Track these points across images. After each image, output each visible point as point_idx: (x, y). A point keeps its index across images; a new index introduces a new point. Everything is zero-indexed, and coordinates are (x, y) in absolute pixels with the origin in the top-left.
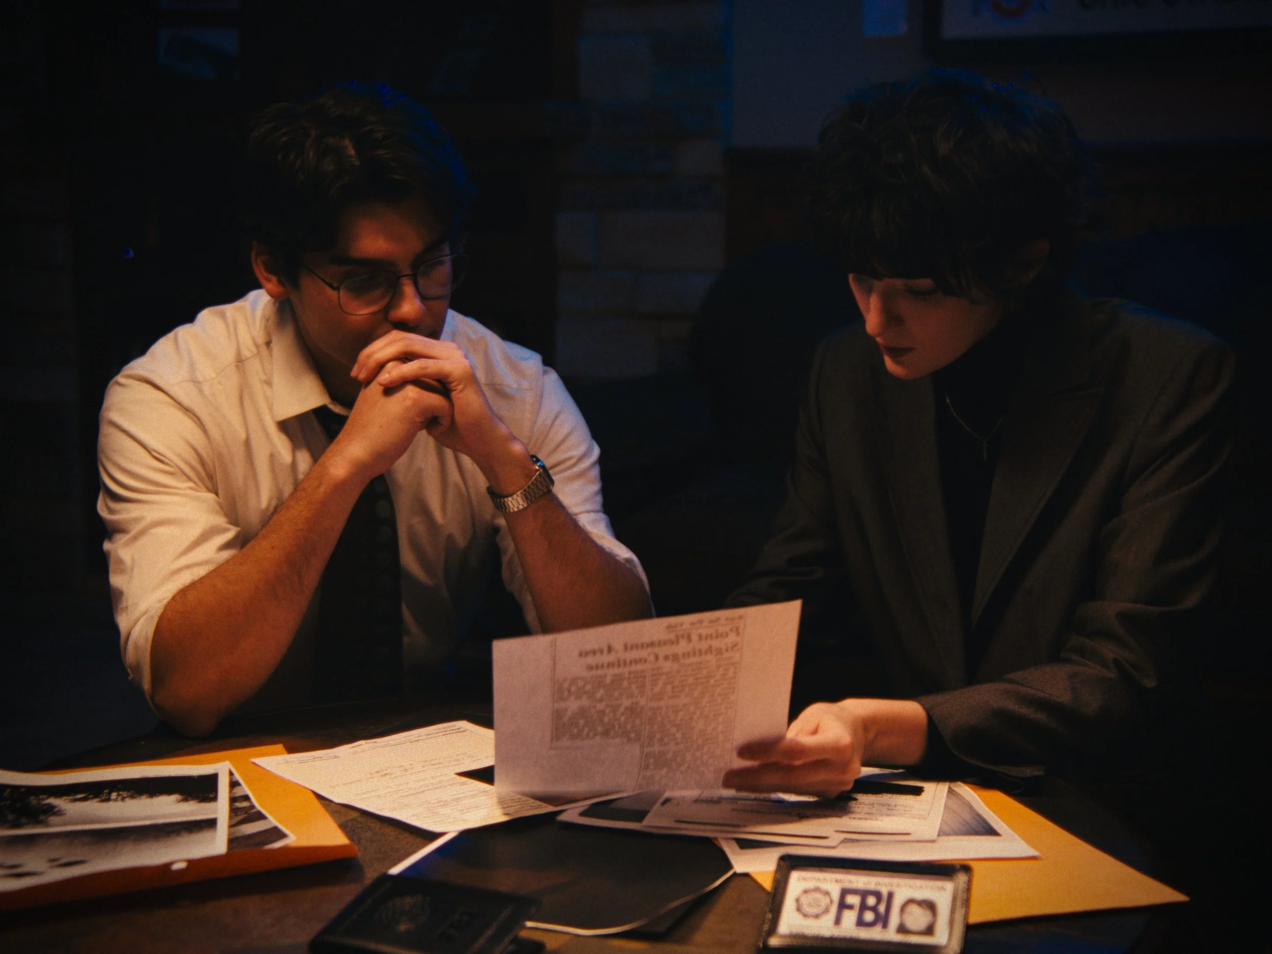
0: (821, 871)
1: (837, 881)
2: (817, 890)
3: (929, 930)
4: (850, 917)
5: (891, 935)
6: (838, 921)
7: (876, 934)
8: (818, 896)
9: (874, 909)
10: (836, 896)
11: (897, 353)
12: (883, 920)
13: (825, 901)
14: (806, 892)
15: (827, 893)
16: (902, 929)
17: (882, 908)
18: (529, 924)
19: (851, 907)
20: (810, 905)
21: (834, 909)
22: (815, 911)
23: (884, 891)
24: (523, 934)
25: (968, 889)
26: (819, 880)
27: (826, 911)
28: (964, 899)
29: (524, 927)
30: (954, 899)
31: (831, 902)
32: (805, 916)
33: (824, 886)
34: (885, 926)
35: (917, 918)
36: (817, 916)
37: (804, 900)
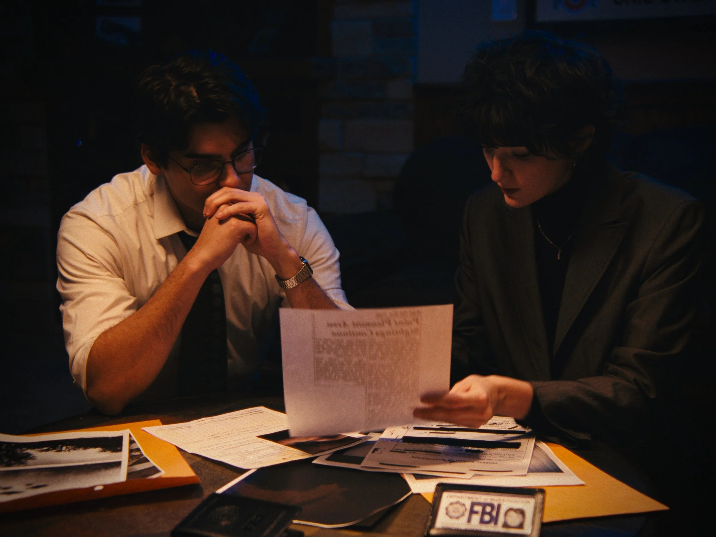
0: (460, 492)
1: (469, 498)
2: (458, 503)
3: (521, 526)
4: (476, 518)
5: (499, 528)
6: (469, 520)
7: (490, 528)
8: (458, 506)
9: (490, 514)
10: (468, 506)
11: (511, 192)
12: (494, 520)
13: (462, 509)
14: (451, 504)
15: (463, 505)
16: (505, 525)
17: (494, 513)
18: (295, 521)
19: (477, 513)
20: (454, 511)
21: (467, 514)
22: (457, 515)
23: (496, 504)
24: (292, 527)
25: (543, 503)
26: (459, 497)
27: (463, 515)
28: (541, 508)
29: (292, 523)
30: (535, 508)
31: (466, 509)
32: (451, 517)
33: (462, 501)
34: (496, 523)
35: (514, 519)
36: (457, 518)
37: (451, 509)
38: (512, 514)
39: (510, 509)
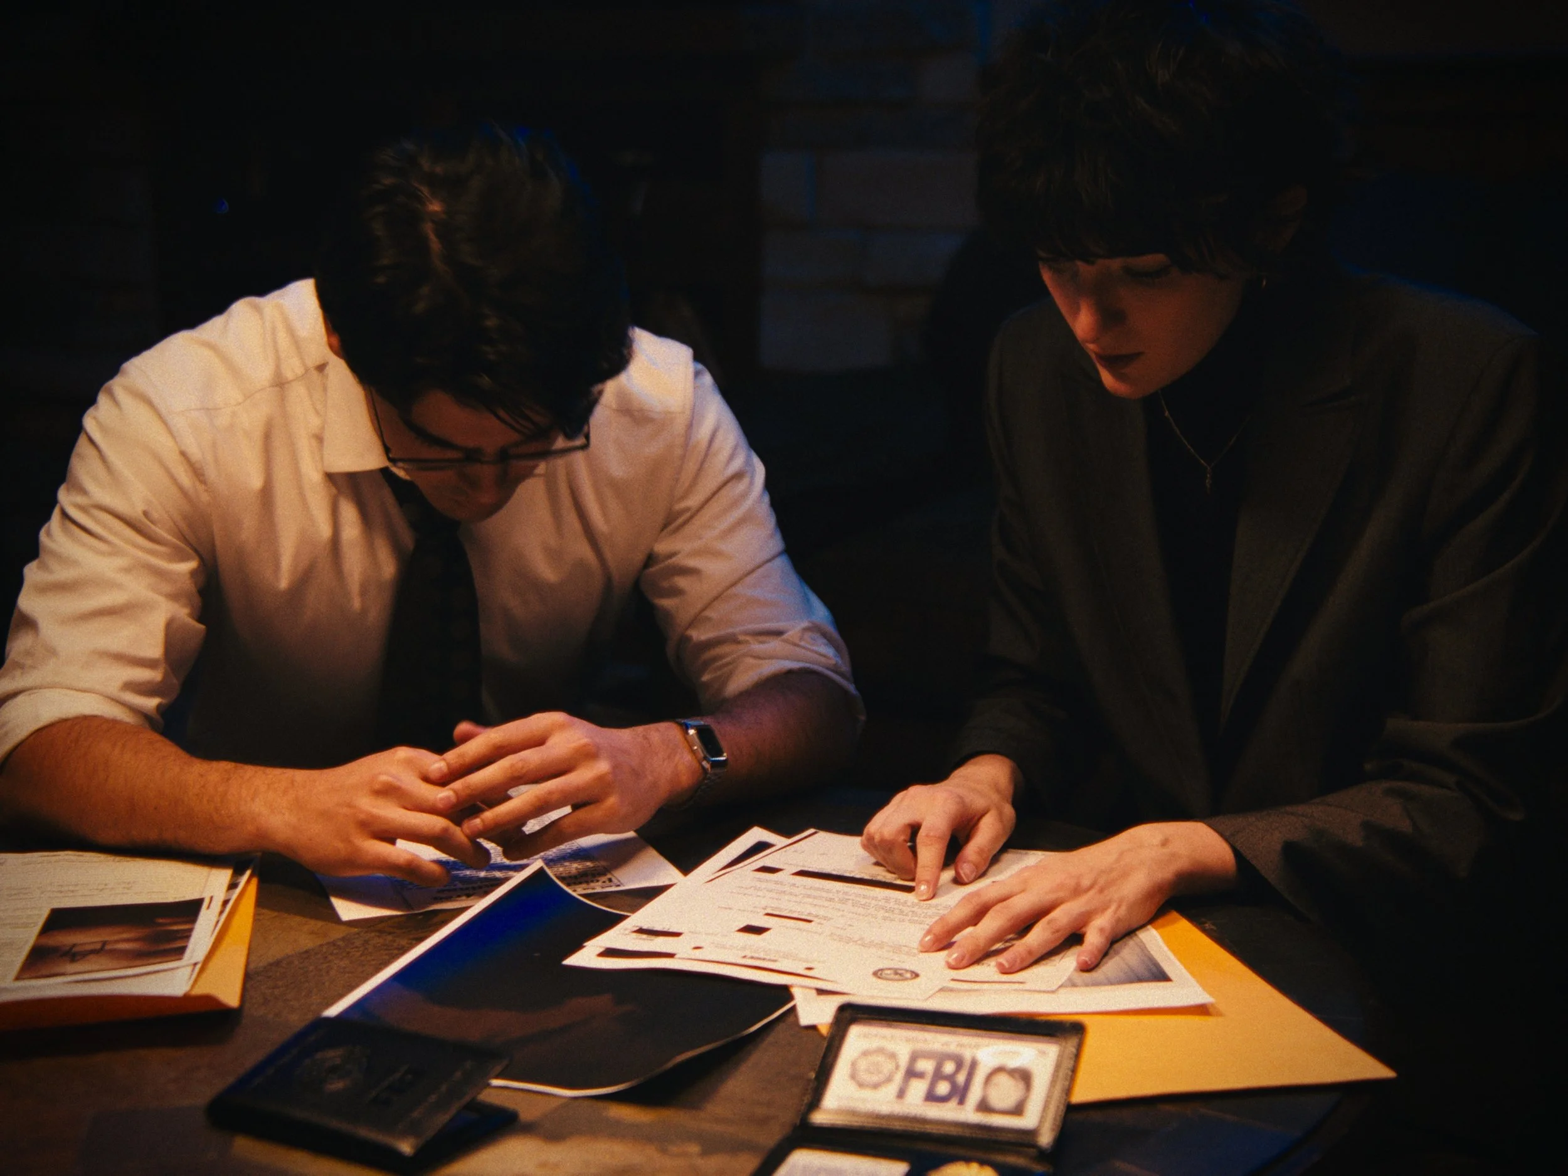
0: (890, 1026)
1: (908, 1040)
2: (880, 1051)
3: (1018, 1110)
4: (918, 1088)
5: (968, 1114)
6: (901, 1094)
7: (949, 1112)
8: (880, 1059)
9: (950, 1078)
10: (904, 1060)
11: (1114, 362)
12: (960, 1093)
13: (888, 1066)
14: (865, 1053)
15: (893, 1056)
16: (984, 1106)
17: (961, 1078)
18: (496, 1082)
19: (920, 1075)
20: (868, 1071)
21: (899, 1077)
22: (875, 1079)
23: (968, 1055)
24: (487, 1097)
25: (1077, 1056)
26: (884, 1037)
27: (889, 1080)
28: (1069, 1071)
29: (489, 1085)
30: (1058, 1067)
31: (897, 1067)
32: (861, 1085)
33: (890, 1046)
34: (962, 1102)
35: (1005, 1093)
36: (876, 1086)
37: (863, 1064)
38: (1003, 1079)
39: (1000, 1070)
